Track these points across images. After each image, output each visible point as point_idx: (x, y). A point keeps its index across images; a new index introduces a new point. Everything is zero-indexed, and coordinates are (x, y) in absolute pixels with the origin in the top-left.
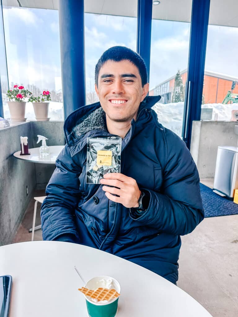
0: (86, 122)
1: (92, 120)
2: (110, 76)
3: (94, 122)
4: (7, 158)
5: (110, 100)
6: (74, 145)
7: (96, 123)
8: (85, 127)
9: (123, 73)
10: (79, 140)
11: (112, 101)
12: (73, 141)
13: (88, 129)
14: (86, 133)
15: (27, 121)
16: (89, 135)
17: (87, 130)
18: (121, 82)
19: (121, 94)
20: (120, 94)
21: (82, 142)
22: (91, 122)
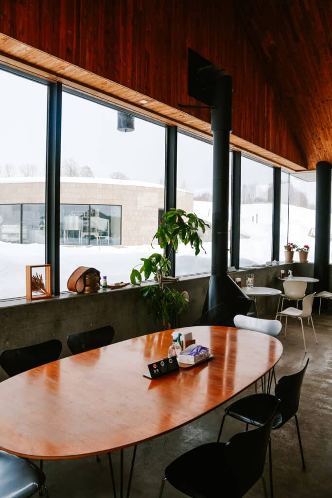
15: (294, 262)
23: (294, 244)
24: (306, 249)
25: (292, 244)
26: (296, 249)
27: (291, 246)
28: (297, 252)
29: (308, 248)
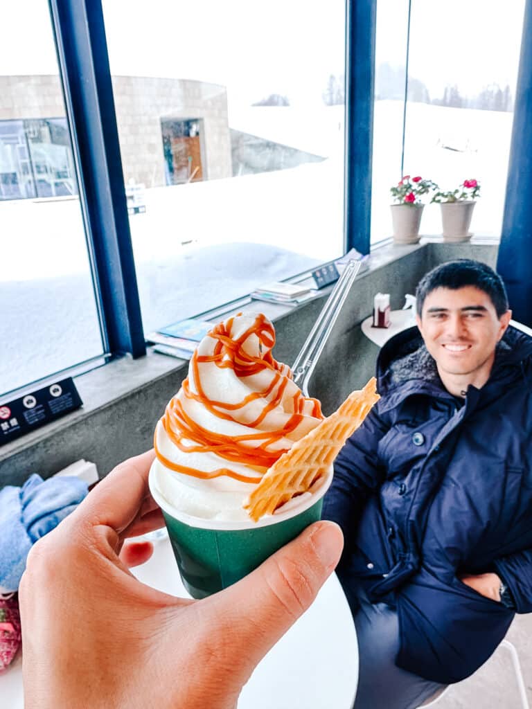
0: (412, 359)
1: (421, 357)
2: (442, 310)
3: (424, 362)
4: (348, 331)
5: (444, 345)
6: (386, 395)
7: (426, 363)
8: (409, 368)
9: (464, 305)
10: (395, 388)
11: (447, 346)
12: (386, 388)
13: (413, 374)
14: (407, 380)
15: (423, 242)
16: (410, 387)
17: (410, 376)
18: (462, 318)
19: (465, 338)
20: (462, 338)
21: (398, 394)
22: (419, 361)
23: (425, 178)
24: (470, 191)
25: (416, 180)
26: (432, 193)
27: (415, 186)
28: (437, 205)
29: (477, 188)
